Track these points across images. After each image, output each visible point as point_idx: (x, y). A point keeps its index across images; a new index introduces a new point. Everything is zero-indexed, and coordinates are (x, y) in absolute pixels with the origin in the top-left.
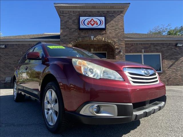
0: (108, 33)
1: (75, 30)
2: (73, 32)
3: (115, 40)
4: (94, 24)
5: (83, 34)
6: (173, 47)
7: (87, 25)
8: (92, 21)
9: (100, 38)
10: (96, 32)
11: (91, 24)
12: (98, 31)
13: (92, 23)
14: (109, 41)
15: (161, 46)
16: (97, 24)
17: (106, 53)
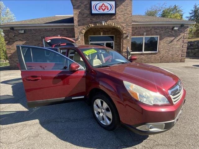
0: (117, 18)
1: (87, 15)
2: (85, 17)
3: (124, 25)
4: (105, 9)
5: (95, 20)
6: (170, 30)
7: (99, 10)
8: (103, 6)
9: (110, 24)
10: (107, 17)
11: (102, 9)
12: (108, 16)
13: (104, 8)
14: (118, 26)
15: (160, 29)
16: (108, 9)
17: (113, 36)
